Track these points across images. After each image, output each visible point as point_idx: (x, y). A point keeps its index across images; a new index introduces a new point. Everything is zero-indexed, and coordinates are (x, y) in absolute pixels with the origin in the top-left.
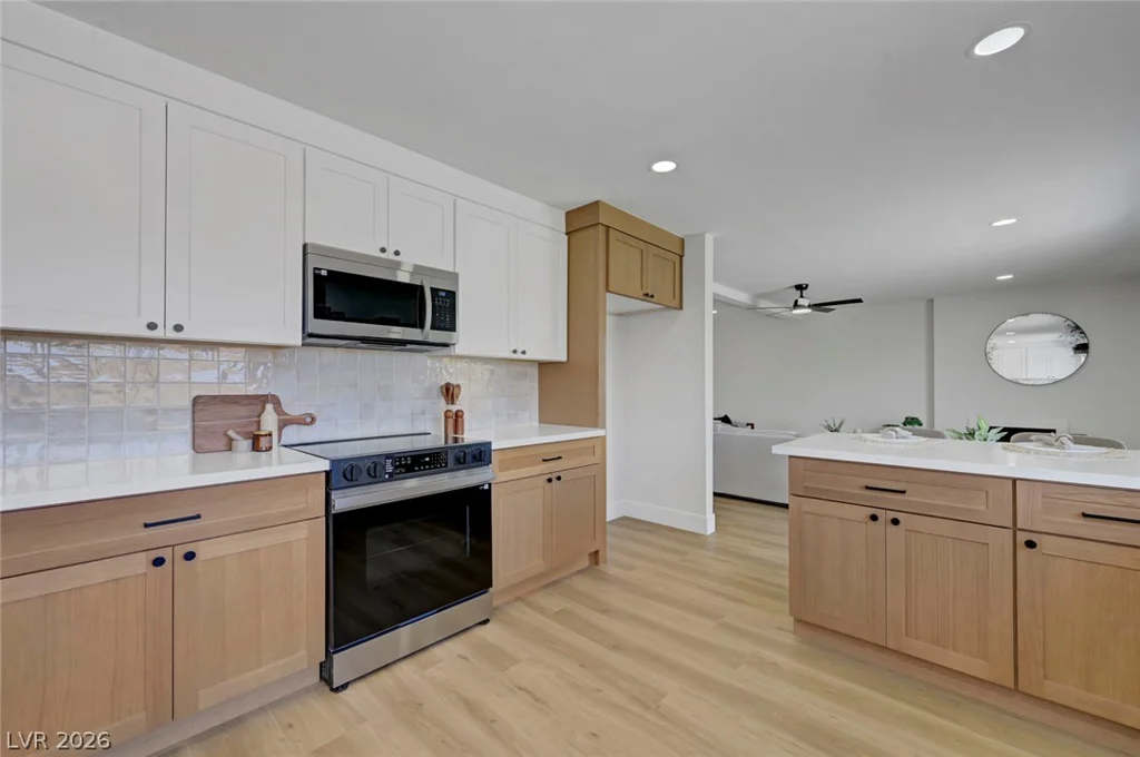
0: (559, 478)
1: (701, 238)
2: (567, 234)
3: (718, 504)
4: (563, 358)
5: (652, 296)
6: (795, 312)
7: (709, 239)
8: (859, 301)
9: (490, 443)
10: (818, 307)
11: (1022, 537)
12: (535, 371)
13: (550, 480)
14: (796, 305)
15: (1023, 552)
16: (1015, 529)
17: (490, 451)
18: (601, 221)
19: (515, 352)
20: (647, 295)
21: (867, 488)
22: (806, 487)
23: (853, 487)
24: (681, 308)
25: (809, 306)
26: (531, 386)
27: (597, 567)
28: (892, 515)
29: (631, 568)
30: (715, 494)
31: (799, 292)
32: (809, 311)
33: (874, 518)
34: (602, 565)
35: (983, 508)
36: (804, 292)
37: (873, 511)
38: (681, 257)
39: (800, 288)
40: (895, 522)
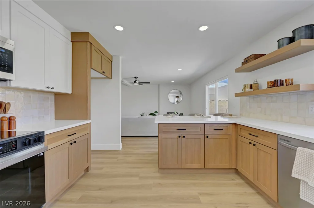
0: (75, 142)
1: (118, 56)
2: (71, 41)
3: (122, 140)
4: (70, 92)
5: (105, 73)
6: (135, 84)
7: (121, 58)
8: (149, 83)
9: (43, 132)
10: (140, 83)
11: (206, 136)
12: (53, 97)
13: (71, 144)
14: (135, 82)
15: (206, 139)
16: (205, 134)
17: (44, 135)
18: (89, 41)
19: (48, 88)
20: (103, 72)
21: (178, 129)
22: (163, 132)
23: (174, 130)
24: (111, 79)
25: (138, 83)
26: (51, 103)
27: (88, 173)
28: (183, 135)
29: (101, 169)
30: (122, 137)
31: (135, 79)
32: (138, 84)
33: (180, 137)
34: (89, 171)
35: (200, 131)
36: (137, 79)
37: (179, 135)
38: (112, 62)
39: (135, 78)
40: (184, 137)
